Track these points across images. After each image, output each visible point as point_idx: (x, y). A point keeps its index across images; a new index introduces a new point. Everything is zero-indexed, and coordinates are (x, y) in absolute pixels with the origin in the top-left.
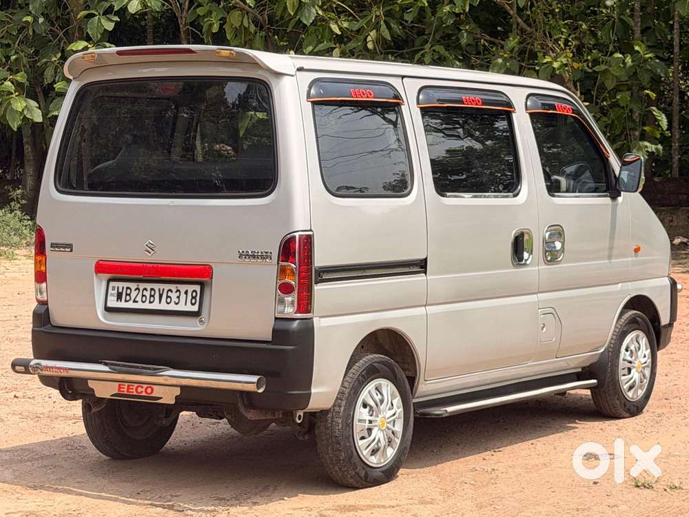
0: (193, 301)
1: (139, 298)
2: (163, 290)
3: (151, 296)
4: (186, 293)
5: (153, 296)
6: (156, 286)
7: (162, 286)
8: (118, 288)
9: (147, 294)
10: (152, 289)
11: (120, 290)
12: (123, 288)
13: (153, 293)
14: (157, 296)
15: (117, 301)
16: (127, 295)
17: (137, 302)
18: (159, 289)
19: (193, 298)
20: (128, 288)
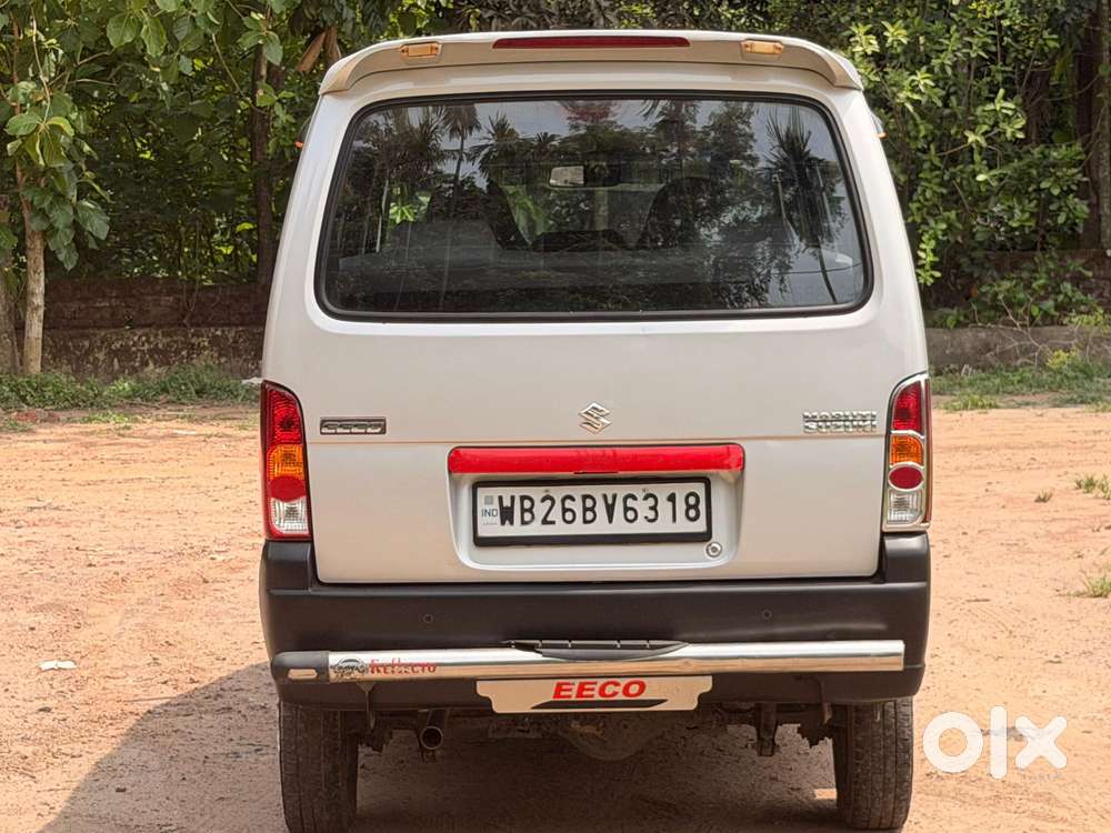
0: (692, 513)
1: (556, 515)
2: (614, 497)
3: (585, 510)
4: (672, 498)
5: (592, 509)
6: (597, 491)
7: (609, 490)
8: (500, 498)
9: (577, 506)
10: (585, 497)
11: (507, 503)
12: (513, 498)
13: (589, 503)
14: (601, 509)
15: (503, 523)
16: (523, 510)
17: (553, 523)
18: (605, 497)
19: (689, 507)
20: (523, 498)
